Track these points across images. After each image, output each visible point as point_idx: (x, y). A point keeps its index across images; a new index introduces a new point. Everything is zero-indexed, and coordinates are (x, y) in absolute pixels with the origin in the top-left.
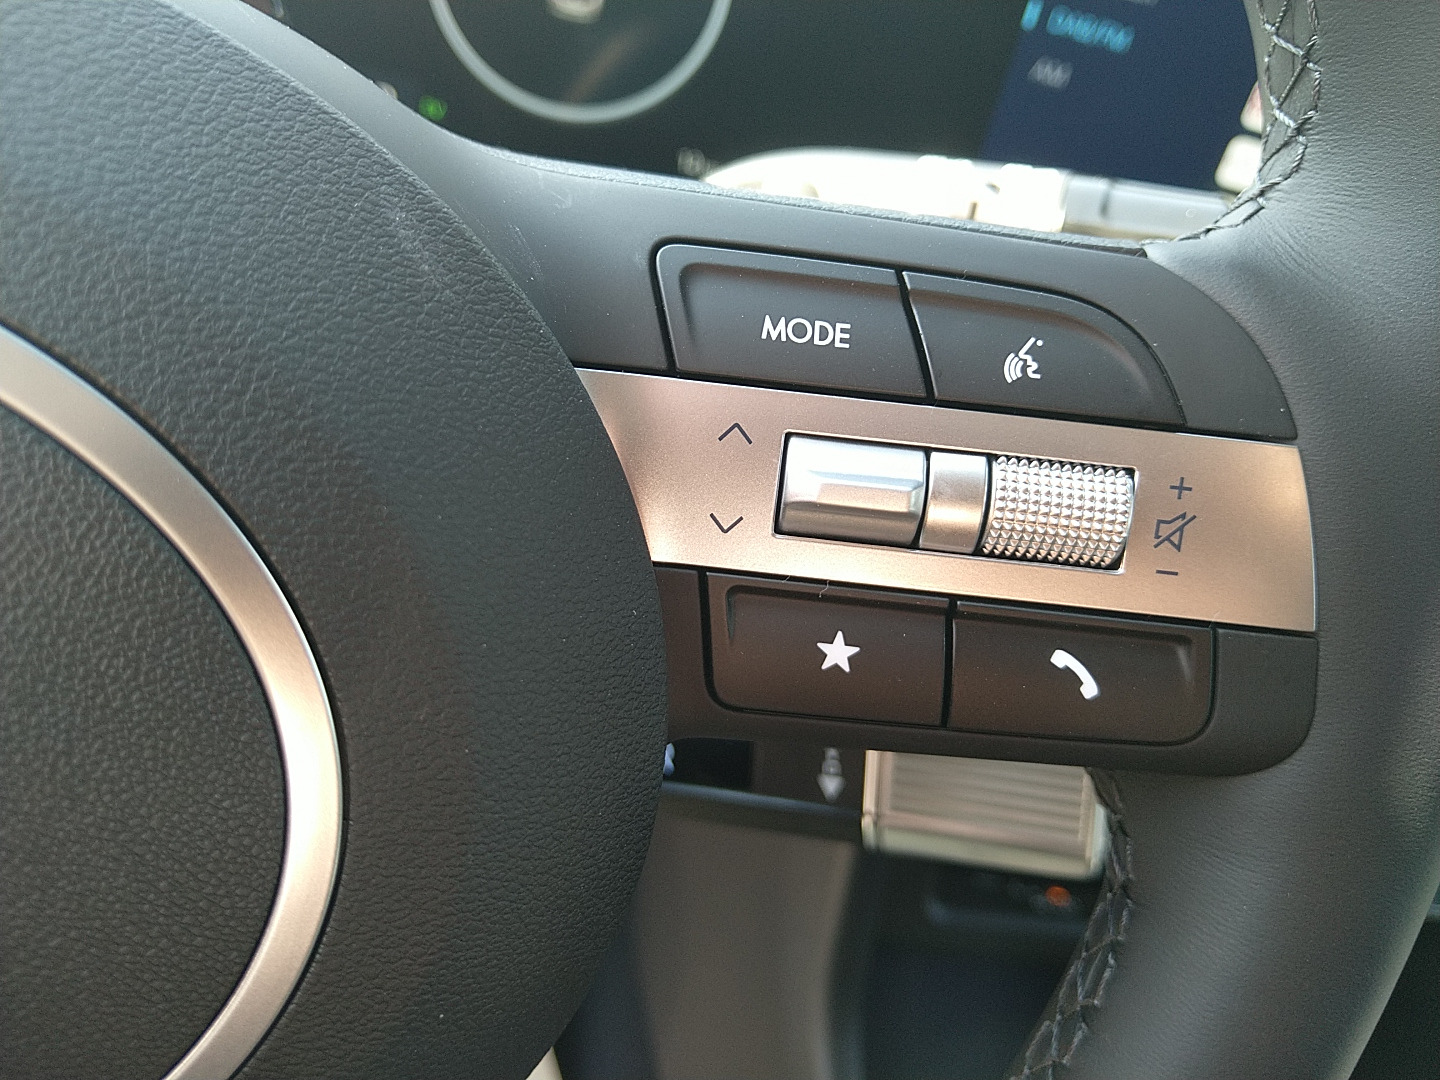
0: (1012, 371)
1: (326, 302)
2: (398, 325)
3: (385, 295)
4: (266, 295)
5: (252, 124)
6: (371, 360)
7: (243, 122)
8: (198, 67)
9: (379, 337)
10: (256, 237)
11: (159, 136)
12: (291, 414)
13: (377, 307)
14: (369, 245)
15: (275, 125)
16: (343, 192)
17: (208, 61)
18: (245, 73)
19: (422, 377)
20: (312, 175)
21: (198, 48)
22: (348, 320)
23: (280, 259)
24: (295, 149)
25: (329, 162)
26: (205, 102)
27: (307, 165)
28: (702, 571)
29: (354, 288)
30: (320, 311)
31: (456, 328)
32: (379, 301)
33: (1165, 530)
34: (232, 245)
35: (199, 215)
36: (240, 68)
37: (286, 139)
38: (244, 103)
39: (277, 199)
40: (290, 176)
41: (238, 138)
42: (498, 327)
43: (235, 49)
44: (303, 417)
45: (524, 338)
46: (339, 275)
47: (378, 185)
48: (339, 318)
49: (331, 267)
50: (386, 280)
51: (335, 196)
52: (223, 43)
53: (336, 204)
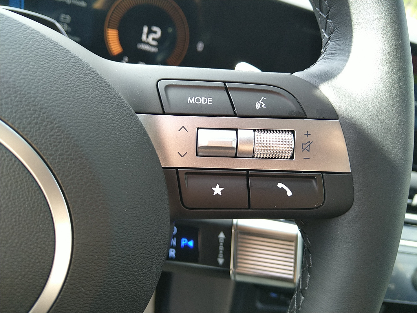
1: (62, 94)
2: (83, 100)
3: (79, 92)
4: (45, 92)
5: (41, 49)
6: (75, 109)
7: (38, 49)
8: (26, 35)
9: (78, 103)
10: (42, 77)
11: (14, 52)
12: (52, 123)
13: (77, 95)
14: (74, 79)
15: (47, 50)
16: (67, 66)
17: (29, 34)
18: (39, 37)
19: (90, 113)
20: (58, 62)
21: (26, 31)
22: (68, 99)
23: (49, 83)
24: (53, 55)
25: (63, 59)
26: (28, 44)
27: (57, 60)
29: (70, 90)
30: (61, 96)
31: (100, 101)
32: (78, 94)
34: (35, 79)
35: (25, 71)
36: (38, 36)
37: (50, 53)
38: (38, 44)
39: (48, 68)
40: (52, 62)
41: (37, 52)
42: (113, 101)
43: (37, 31)
44: (56, 124)
45: (120, 104)
46: (66, 87)
47: (77, 64)
48: (66, 98)
49: (63, 85)
50: (79, 88)
51: (65, 67)
52: (33, 30)
53: (65, 69)
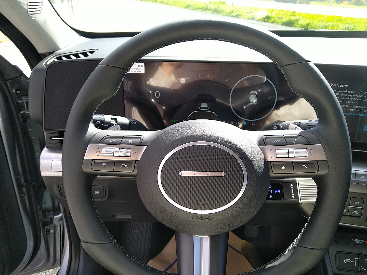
0: (294, 142)
28: (270, 162)
33: (310, 153)
